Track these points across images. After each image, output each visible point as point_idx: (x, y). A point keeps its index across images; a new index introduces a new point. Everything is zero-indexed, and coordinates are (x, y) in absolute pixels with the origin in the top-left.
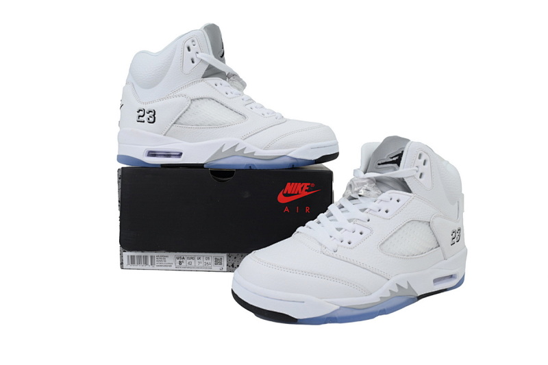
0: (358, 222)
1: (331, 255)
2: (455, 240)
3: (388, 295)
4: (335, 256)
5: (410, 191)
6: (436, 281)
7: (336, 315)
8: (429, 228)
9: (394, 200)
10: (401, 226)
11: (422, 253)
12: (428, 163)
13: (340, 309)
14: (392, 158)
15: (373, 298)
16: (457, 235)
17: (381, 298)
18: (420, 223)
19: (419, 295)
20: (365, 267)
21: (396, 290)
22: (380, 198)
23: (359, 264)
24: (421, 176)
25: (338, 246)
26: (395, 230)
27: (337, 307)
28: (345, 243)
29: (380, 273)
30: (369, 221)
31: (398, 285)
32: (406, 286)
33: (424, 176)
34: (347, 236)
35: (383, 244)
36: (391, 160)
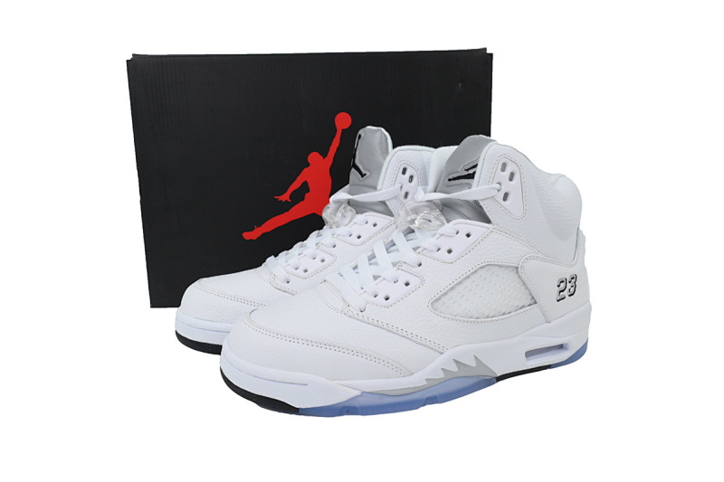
0: (404, 267)
1: (356, 316)
2: (566, 293)
3: (441, 375)
4: (361, 318)
5: (488, 221)
6: (529, 354)
7: (356, 404)
8: (516, 276)
9: (462, 234)
10: (469, 273)
11: (504, 314)
12: (517, 177)
13: (361, 395)
14: (467, 170)
15: (416, 380)
16: (569, 286)
17: (427, 380)
18: (502, 269)
19: (499, 375)
20: (405, 334)
21: (454, 368)
22: (442, 230)
23: (395, 330)
24: (506, 197)
25: (367, 302)
26: (459, 280)
27: (357, 393)
28: (381, 298)
29: (428, 343)
30: (420, 265)
31: (455, 361)
32: (473, 363)
33: (510, 198)
34: (384, 288)
35: (437, 300)
36: (466, 173)
